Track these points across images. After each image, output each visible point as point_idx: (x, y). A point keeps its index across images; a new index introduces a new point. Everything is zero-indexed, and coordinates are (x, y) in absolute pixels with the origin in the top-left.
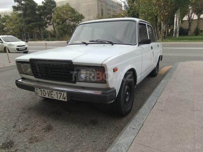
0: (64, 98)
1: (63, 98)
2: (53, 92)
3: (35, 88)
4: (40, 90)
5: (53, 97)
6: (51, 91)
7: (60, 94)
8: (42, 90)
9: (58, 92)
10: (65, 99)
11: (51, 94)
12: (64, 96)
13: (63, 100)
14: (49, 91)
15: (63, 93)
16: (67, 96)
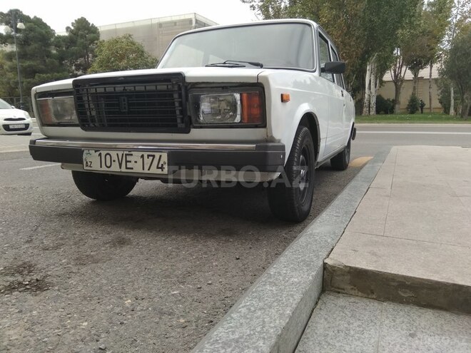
0: (160, 166)
1: (158, 168)
2: (132, 155)
3: (85, 152)
4: (98, 153)
5: (132, 169)
6: (128, 153)
7: (151, 158)
8: (103, 153)
9: (146, 154)
10: (162, 168)
11: (127, 162)
12: (161, 162)
13: (159, 171)
14: (120, 153)
15: (157, 155)
16: (168, 160)
